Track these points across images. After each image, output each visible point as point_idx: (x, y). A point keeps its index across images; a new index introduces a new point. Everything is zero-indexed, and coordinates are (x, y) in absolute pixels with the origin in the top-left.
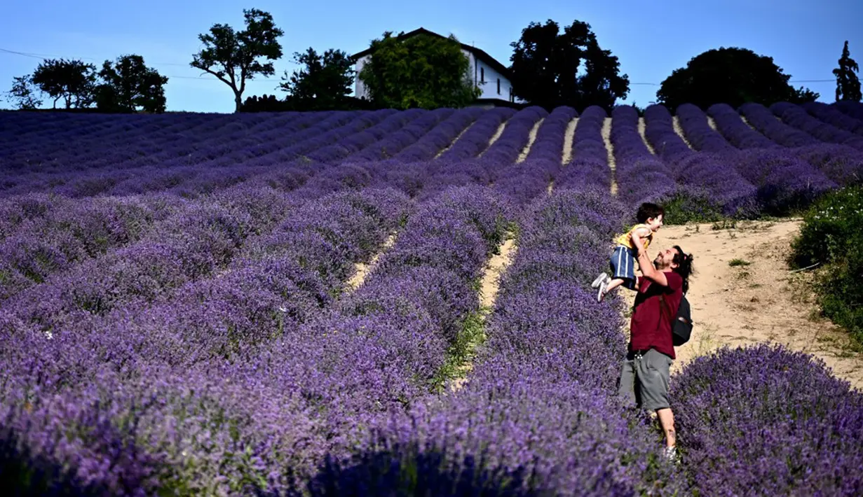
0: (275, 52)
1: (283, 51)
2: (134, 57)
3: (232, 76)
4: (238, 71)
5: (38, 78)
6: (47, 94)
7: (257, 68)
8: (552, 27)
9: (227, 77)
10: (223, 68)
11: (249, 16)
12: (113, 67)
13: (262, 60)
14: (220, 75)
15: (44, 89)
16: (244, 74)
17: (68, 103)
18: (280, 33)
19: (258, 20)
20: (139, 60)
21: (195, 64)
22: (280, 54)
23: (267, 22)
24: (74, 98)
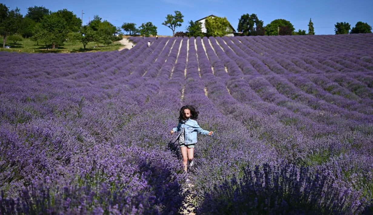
0: (182, 21)
1: (184, 21)
2: (150, 22)
3: (172, 27)
4: (173, 26)
5: (123, 27)
6: (125, 31)
7: (178, 25)
8: (248, 15)
9: (171, 27)
10: (170, 25)
11: (176, 12)
12: (144, 25)
13: (179, 23)
14: (169, 27)
15: (125, 30)
16: (175, 26)
17: (130, 33)
18: (183, 16)
19: (178, 13)
20: (151, 23)
21: (163, 24)
22: (183, 22)
23: (180, 14)
24: (132, 32)
